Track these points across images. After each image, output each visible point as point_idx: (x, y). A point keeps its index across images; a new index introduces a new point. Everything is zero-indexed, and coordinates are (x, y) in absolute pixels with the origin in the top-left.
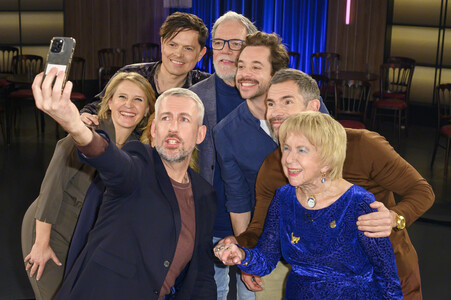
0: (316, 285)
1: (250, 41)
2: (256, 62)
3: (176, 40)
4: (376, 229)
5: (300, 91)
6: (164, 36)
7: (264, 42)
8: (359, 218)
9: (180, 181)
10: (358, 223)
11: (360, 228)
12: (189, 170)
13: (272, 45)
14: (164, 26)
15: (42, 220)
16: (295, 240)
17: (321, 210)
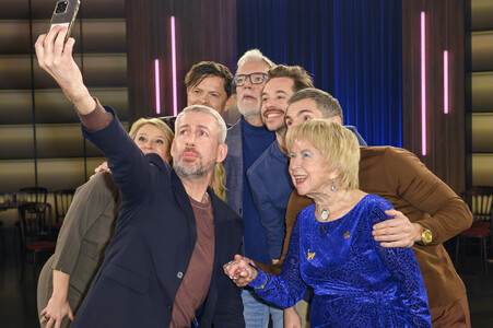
0: (332, 303)
1: (272, 75)
2: (279, 92)
3: (200, 86)
4: (393, 237)
5: (318, 107)
6: (190, 83)
7: (287, 74)
8: (374, 227)
9: (199, 200)
10: (374, 233)
11: (376, 238)
12: (210, 190)
13: (294, 76)
14: (189, 74)
15: (57, 269)
16: (311, 256)
17: (335, 222)
